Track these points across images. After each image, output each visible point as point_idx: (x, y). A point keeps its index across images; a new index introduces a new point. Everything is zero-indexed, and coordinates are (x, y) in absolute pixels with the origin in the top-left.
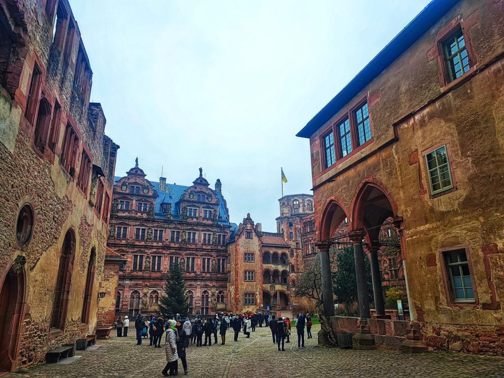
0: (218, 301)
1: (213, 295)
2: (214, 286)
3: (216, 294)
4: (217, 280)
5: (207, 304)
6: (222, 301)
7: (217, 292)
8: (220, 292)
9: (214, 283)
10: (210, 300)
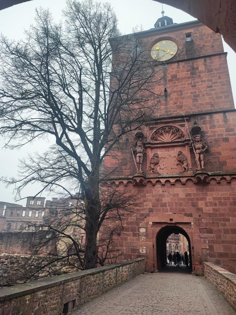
0: (176, 249)
1: (174, 246)
2: (174, 242)
3: (175, 246)
4: (175, 239)
5: (171, 250)
6: (178, 249)
7: (175, 245)
8: (176, 245)
9: (174, 241)
10: (172, 248)
